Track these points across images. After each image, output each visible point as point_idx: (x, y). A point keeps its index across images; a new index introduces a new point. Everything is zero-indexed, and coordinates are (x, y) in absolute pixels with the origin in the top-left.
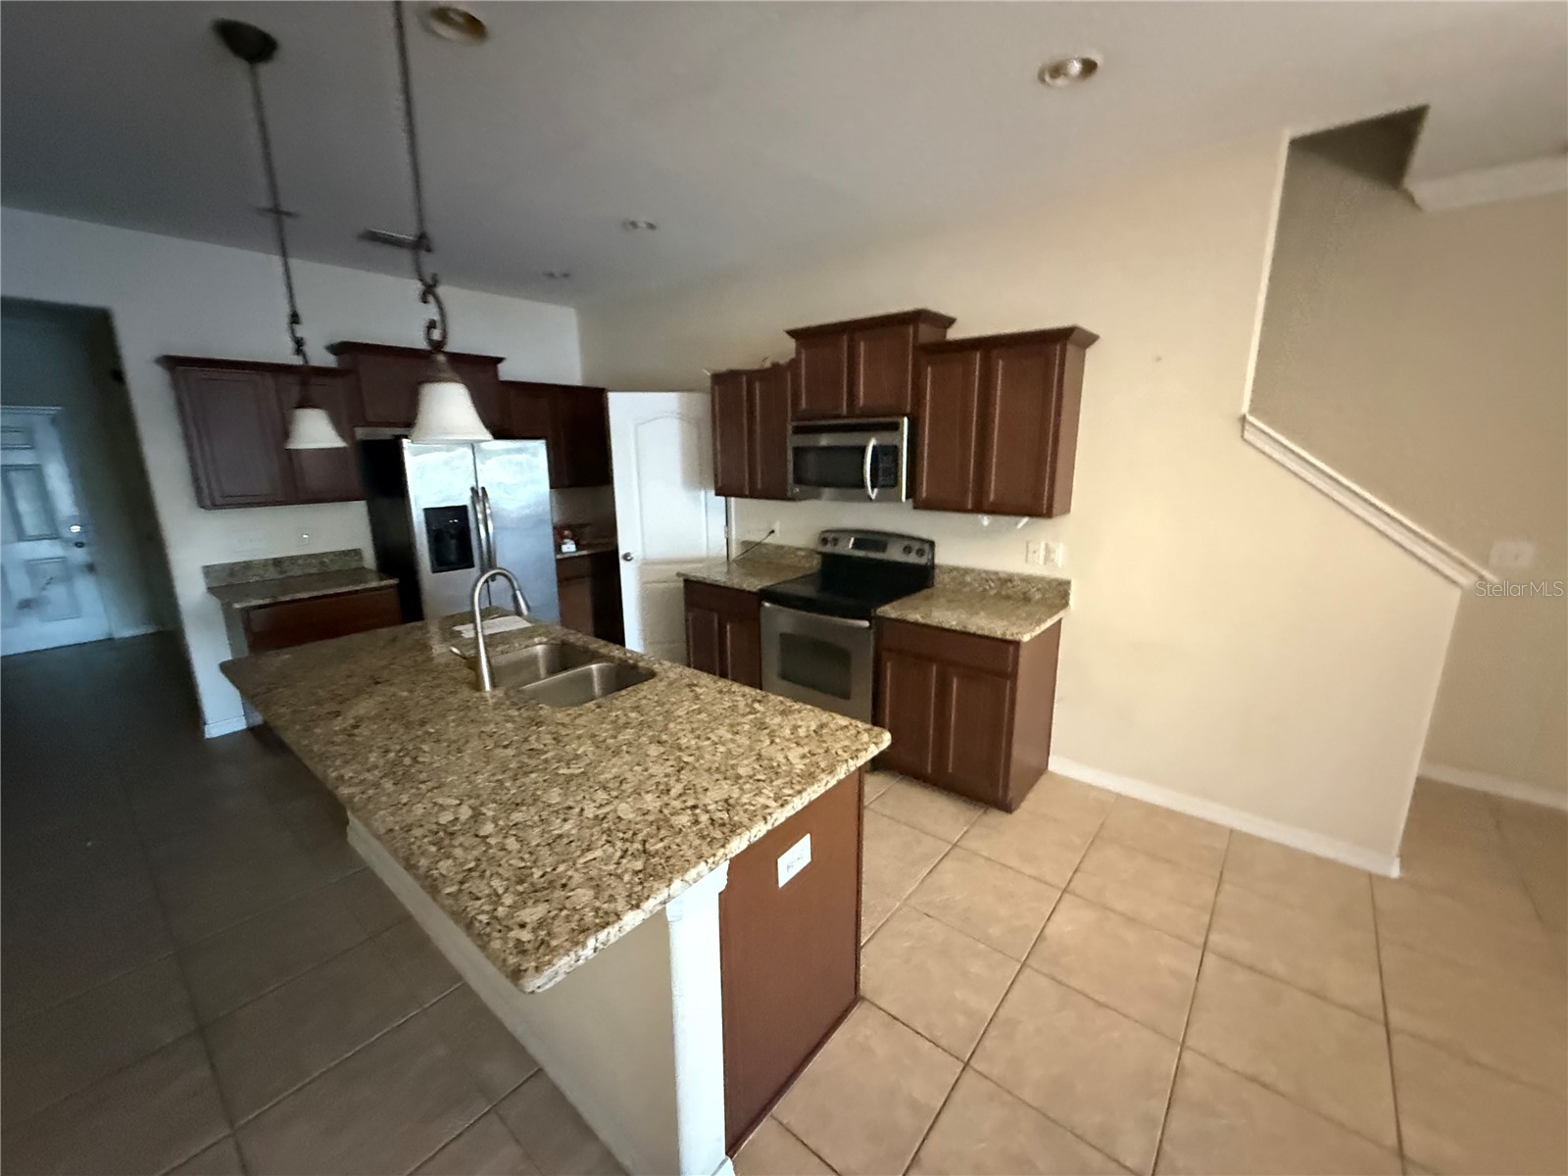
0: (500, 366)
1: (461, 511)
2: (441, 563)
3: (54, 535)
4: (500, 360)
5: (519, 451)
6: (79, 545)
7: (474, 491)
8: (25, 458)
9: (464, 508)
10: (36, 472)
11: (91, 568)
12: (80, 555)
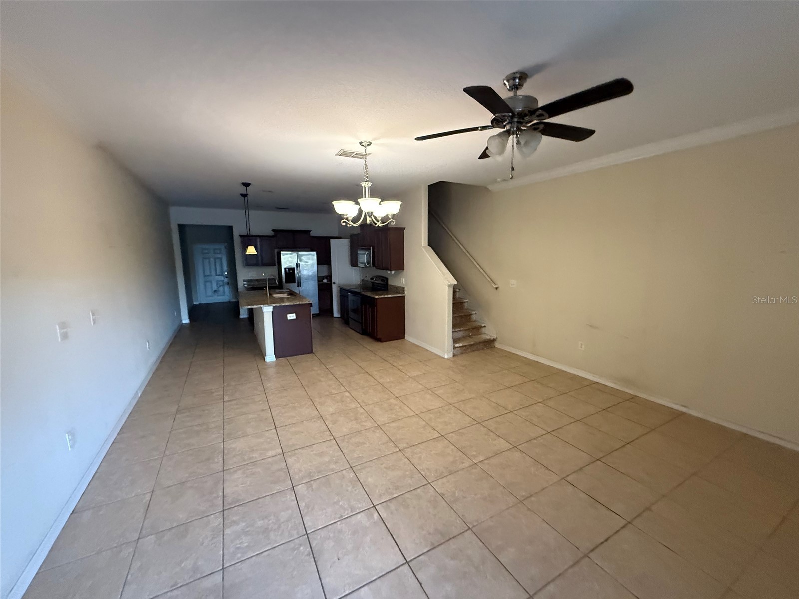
0: (311, 232)
1: (293, 269)
2: (287, 282)
3: (222, 274)
4: (311, 231)
5: (309, 254)
6: (227, 277)
7: (297, 264)
8: (219, 256)
9: (294, 268)
10: (221, 259)
11: (228, 283)
12: (226, 280)
